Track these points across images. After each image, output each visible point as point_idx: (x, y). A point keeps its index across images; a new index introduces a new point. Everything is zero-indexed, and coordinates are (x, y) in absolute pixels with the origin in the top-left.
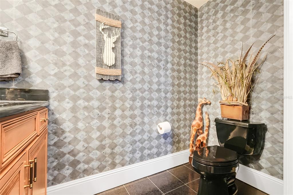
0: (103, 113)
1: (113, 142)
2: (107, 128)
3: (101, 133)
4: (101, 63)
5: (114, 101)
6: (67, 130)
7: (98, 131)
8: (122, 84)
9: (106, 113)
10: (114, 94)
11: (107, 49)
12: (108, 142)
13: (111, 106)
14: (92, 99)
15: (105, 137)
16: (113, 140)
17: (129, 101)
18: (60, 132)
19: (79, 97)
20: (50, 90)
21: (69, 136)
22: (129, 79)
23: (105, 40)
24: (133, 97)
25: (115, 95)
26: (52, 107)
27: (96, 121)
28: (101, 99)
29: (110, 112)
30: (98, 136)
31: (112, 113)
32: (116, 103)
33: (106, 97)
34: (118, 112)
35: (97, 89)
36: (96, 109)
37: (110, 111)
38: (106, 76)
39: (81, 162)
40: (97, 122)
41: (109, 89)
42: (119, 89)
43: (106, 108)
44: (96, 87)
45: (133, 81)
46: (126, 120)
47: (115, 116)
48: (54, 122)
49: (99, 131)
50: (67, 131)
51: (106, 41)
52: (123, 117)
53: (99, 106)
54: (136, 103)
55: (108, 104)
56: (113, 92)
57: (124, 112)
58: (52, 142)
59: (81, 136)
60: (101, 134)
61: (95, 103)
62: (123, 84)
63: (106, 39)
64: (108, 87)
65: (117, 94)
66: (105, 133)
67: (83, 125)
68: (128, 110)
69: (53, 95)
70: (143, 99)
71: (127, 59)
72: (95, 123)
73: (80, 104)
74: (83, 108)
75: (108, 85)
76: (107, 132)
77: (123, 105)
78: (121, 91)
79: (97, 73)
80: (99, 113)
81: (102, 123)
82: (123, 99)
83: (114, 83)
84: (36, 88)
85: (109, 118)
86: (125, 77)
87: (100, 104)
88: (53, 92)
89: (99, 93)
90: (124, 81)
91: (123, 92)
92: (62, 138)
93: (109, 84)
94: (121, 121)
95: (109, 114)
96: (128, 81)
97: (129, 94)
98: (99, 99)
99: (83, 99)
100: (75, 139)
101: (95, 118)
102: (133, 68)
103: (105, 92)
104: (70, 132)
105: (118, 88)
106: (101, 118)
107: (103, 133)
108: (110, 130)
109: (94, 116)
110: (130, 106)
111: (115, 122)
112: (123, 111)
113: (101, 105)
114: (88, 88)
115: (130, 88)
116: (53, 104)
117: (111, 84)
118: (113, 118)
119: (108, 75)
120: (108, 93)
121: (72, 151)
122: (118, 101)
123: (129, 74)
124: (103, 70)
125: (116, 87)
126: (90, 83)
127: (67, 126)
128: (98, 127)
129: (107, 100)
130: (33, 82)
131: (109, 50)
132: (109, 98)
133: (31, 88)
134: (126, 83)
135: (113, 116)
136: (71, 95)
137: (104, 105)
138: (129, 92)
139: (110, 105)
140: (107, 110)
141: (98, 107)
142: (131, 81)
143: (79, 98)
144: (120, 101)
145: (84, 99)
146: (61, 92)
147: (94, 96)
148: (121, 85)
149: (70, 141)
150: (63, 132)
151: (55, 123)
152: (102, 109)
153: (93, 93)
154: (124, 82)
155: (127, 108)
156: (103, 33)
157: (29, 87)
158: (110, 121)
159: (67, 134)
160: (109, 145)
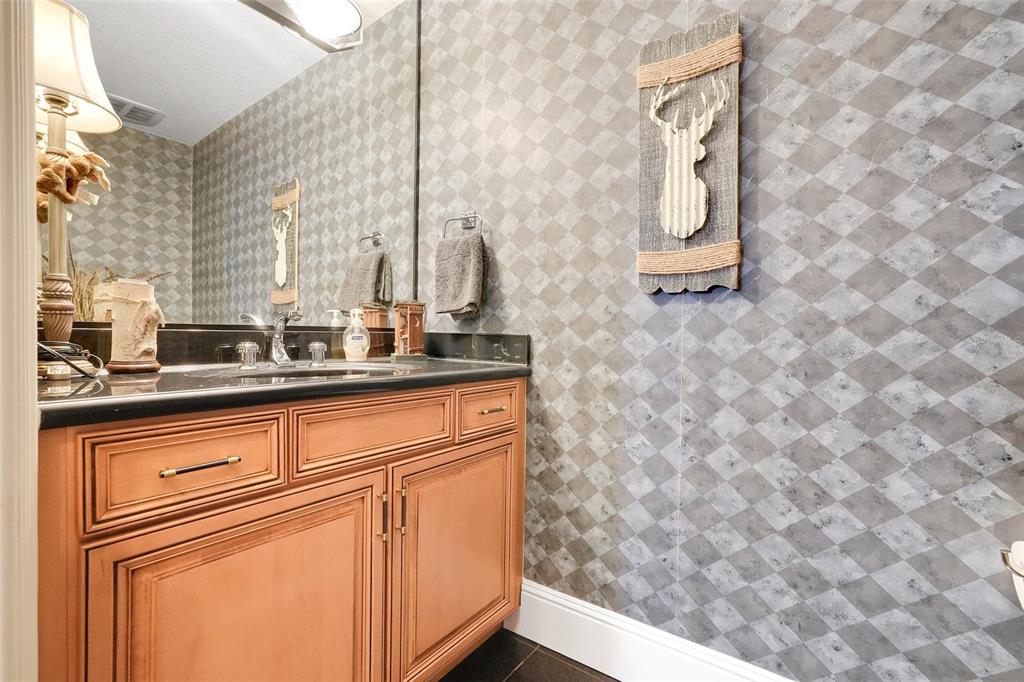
0: (666, 416)
1: (700, 536)
2: (680, 475)
3: (658, 484)
4: (656, 233)
5: (711, 375)
6: (566, 447)
7: (648, 475)
8: (747, 302)
9: (676, 416)
10: (709, 345)
11: (676, 174)
12: (682, 530)
13: (697, 394)
14: (630, 361)
15: (672, 507)
16: (702, 528)
17: (784, 379)
18: (551, 448)
19: (593, 355)
20: (535, 335)
21: (570, 468)
22: (786, 275)
23: (668, 144)
24: (807, 358)
25: (715, 350)
26: (537, 380)
27: (640, 439)
28: (660, 363)
29: (691, 415)
30: (648, 494)
31: (701, 420)
32: (720, 381)
33: (677, 356)
34: (727, 422)
35: (647, 327)
36: (642, 396)
37: (691, 412)
38: (672, 280)
39: (595, 557)
40: (645, 445)
41: (688, 327)
42: (733, 326)
43: (676, 400)
44: (642, 322)
45: (811, 285)
46: (766, 461)
47: (714, 432)
48: (540, 418)
49: (650, 476)
50: (566, 451)
51: (672, 146)
52: (752, 446)
53: (652, 388)
54: (828, 388)
55: (685, 382)
56: (705, 338)
57: (756, 427)
58: (536, 471)
59: (598, 473)
60: (658, 490)
61: (640, 378)
62: (752, 301)
63: (672, 141)
64: (684, 320)
65: (725, 344)
66: (673, 490)
67: (604, 443)
68: (779, 420)
69: (538, 349)
70: (875, 372)
71: (775, 184)
72: (639, 445)
73: (596, 378)
74: (605, 390)
75: (684, 311)
76: (680, 488)
77: (751, 392)
78: (741, 333)
79: (641, 274)
80: (650, 411)
81: (662, 452)
82: (754, 369)
83: (711, 301)
84: (511, 333)
85: (686, 438)
86: (762, 268)
87: (655, 380)
88: (540, 340)
89: (652, 342)
90: (761, 286)
91: (752, 336)
92: (554, 466)
93: (690, 305)
94: (738, 462)
95: (688, 421)
96: (778, 285)
97: (787, 345)
98: (651, 364)
99: (604, 360)
100: (583, 479)
101: (639, 429)
102: (809, 219)
103: (673, 339)
104: (571, 454)
105: (729, 322)
106: (659, 433)
107: (664, 487)
108: (689, 486)
109: (636, 421)
110: (789, 400)
111: (712, 460)
112: (752, 421)
113: (660, 383)
114: (618, 324)
115: (790, 319)
116: (540, 371)
117: (699, 304)
118: (706, 440)
119: (682, 274)
120: (685, 340)
121: (576, 511)
122: (725, 374)
123: (785, 252)
124: (662, 260)
125: (721, 317)
126: (624, 309)
127: (566, 435)
128: (647, 460)
129: (681, 369)
130: (506, 318)
131: (680, 177)
132: (689, 359)
133: (504, 333)
134: (767, 295)
135: (705, 433)
136: (576, 348)
137: (670, 386)
138: (783, 335)
139: (691, 389)
140: (683, 408)
141: (649, 392)
142: (797, 282)
143: (594, 358)
144: (738, 375)
145: (607, 361)
146: (555, 341)
147: (637, 354)
148: (742, 307)
149: (573, 481)
150: (558, 451)
151: (543, 424)
152: (662, 400)
153: (631, 343)
154: (756, 292)
155: (774, 408)
156: (659, 122)
157: (501, 331)
158: (692, 451)
159: (565, 460)
160: (686, 540)
